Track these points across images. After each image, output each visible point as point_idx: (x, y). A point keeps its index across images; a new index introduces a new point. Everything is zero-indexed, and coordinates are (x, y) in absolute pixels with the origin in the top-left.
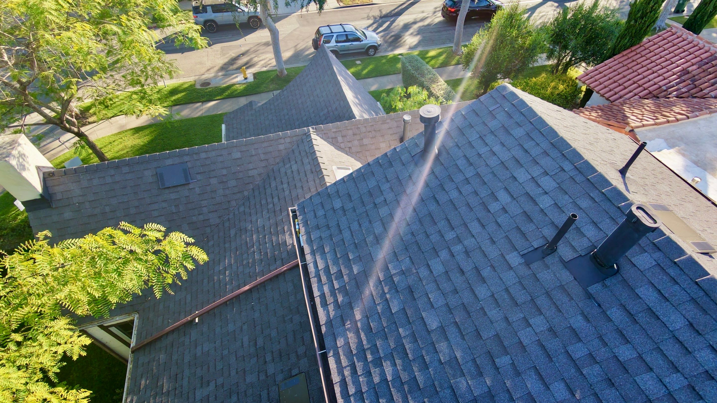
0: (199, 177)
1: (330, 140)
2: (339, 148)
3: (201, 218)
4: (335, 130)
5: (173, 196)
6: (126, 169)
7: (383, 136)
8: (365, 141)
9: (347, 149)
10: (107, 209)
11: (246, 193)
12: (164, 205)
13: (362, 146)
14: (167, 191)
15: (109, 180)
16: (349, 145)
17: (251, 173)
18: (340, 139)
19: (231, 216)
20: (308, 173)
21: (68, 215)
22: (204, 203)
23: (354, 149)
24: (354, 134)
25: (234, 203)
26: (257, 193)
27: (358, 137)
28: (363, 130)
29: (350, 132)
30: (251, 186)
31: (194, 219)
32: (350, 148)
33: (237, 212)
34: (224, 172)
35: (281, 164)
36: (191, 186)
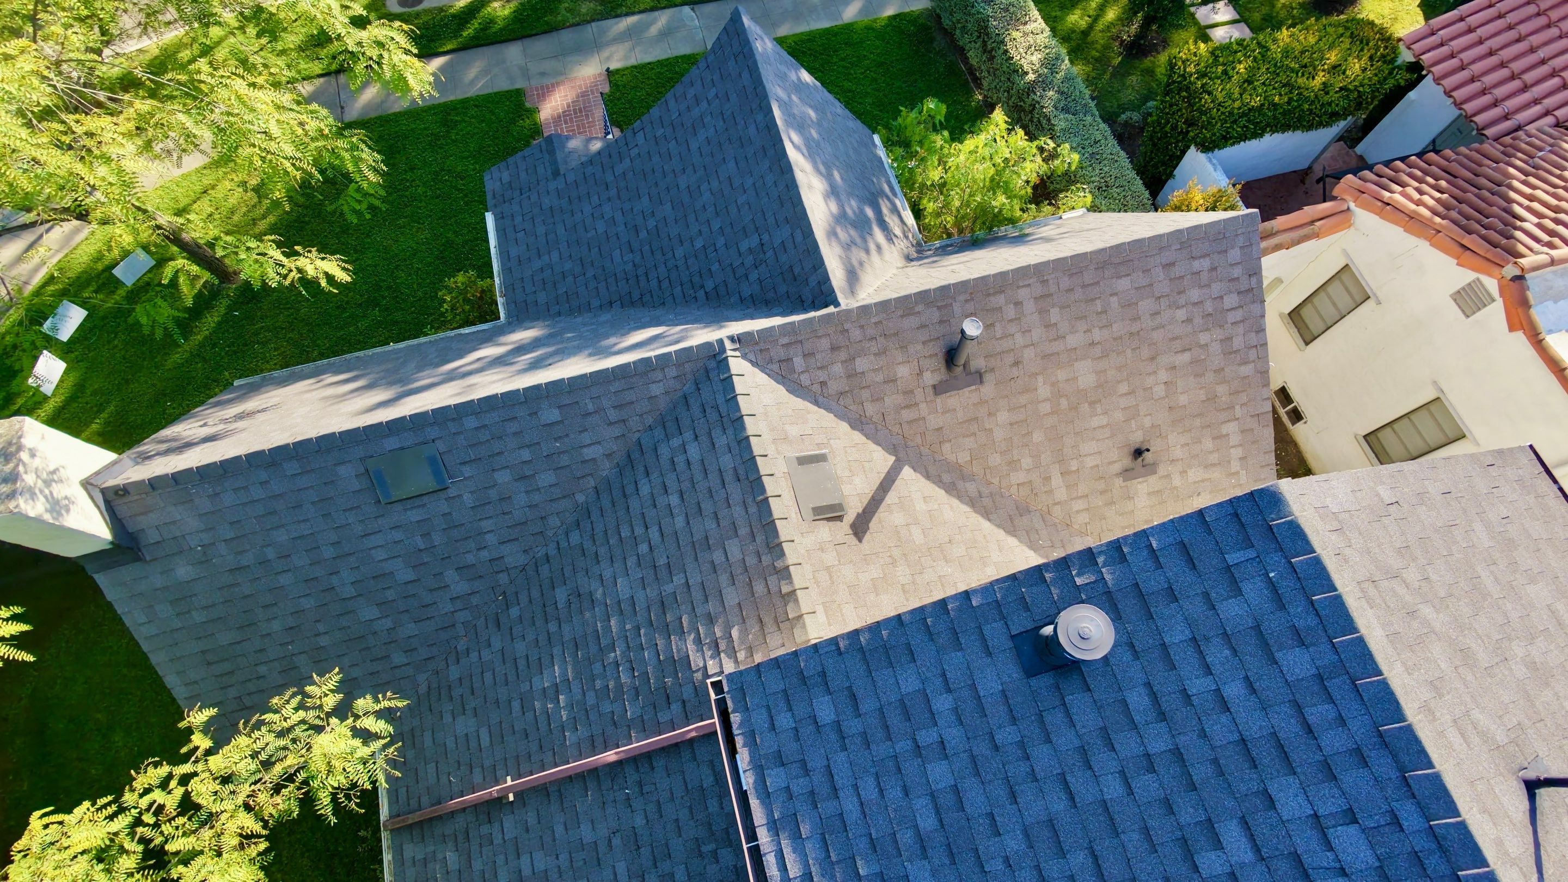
0: (468, 471)
1: (775, 367)
2: (796, 388)
3: (484, 555)
4: (785, 340)
5: (414, 516)
6: (292, 468)
7: (903, 348)
8: (861, 364)
9: (817, 388)
10: (271, 553)
11: (581, 498)
12: (398, 535)
13: (852, 375)
14: (398, 507)
15: (257, 493)
16: (822, 375)
17: (589, 453)
18: (798, 362)
19: (552, 551)
20: (729, 477)
21: (184, 571)
22: (486, 525)
23: (833, 387)
24: (834, 348)
25: (554, 521)
26: (606, 503)
27: (843, 355)
28: (856, 334)
29: (825, 343)
30: (591, 482)
31: (470, 559)
32: (823, 384)
33: (564, 544)
34: (526, 455)
35: (659, 433)
36: (452, 492)
